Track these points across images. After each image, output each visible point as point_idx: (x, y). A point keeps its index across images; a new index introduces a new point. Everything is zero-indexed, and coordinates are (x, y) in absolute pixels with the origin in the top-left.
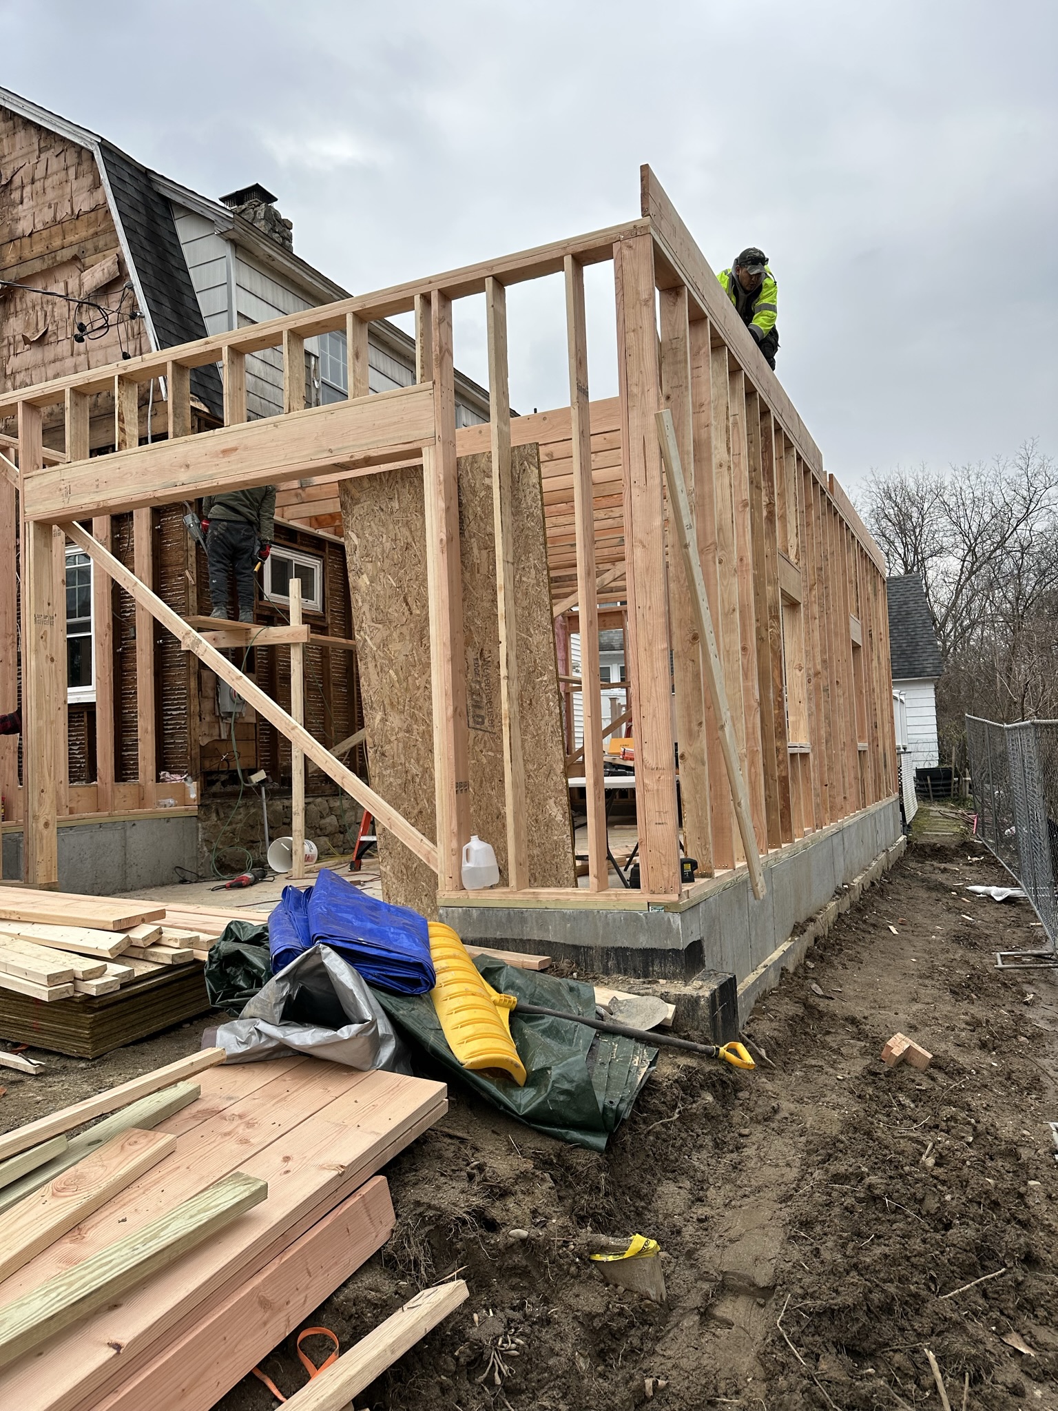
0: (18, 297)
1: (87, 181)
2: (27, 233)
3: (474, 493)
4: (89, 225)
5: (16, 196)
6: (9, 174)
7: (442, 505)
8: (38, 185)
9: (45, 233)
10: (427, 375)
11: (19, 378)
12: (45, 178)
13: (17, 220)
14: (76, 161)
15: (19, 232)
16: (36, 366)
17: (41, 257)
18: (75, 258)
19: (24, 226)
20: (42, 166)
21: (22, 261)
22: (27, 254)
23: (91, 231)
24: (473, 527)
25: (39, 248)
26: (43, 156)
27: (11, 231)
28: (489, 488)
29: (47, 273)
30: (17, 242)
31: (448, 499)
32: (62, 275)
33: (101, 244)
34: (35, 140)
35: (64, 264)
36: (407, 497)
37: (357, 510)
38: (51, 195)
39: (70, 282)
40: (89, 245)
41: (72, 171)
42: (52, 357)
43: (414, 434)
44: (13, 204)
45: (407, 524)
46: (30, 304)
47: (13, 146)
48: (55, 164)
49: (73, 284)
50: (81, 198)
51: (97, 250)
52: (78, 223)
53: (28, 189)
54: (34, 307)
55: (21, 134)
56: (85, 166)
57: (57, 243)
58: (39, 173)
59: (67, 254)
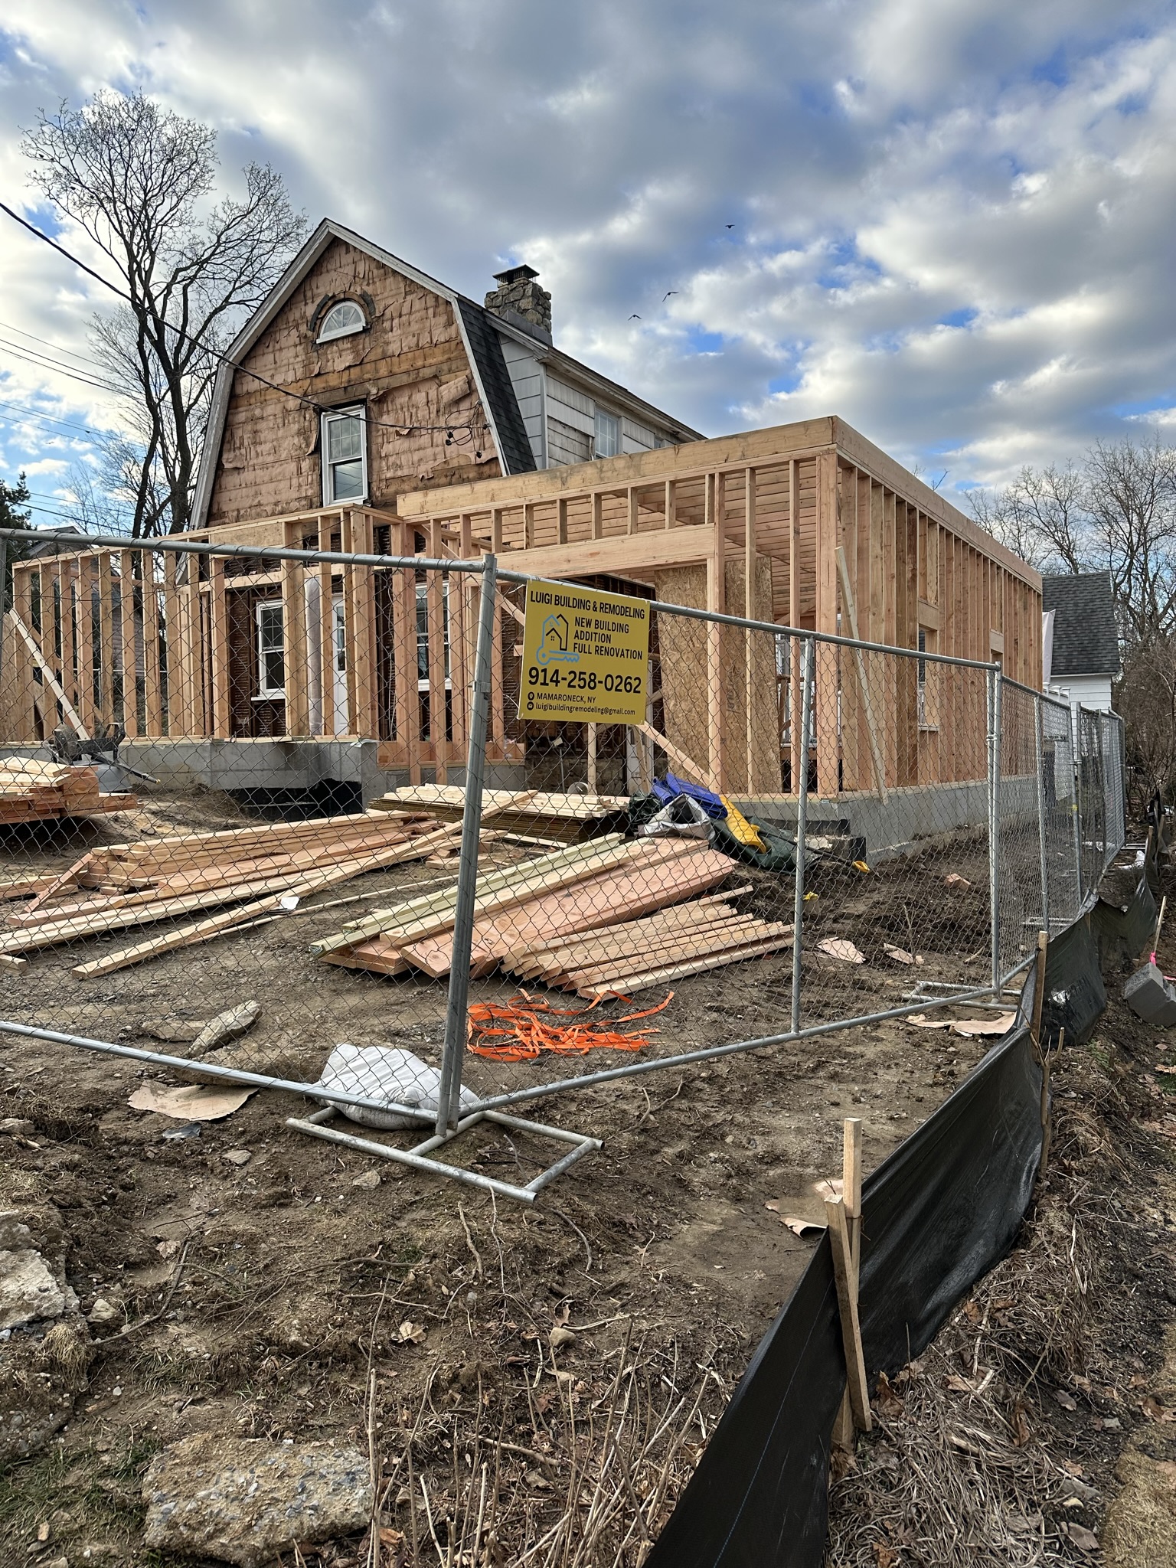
0: (390, 400)
1: (442, 319)
2: (397, 354)
3: (734, 582)
4: (444, 352)
5: (387, 325)
6: (382, 309)
7: (717, 590)
8: (404, 318)
9: (410, 355)
10: (711, 520)
11: (391, 459)
12: (410, 313)
13: (388, 343)
14: (434, 304)
15: (389, 353)
16: (404, 452)
17: (408, 372)
18: (435, 377)
19: (394, 348)
20: (407, 305)
21: (392, 374)
22: (396, 369)
23: (446, 357)
24: (732, 600)
25: (405, 367)
26: (409, 298)
27: (383, 351)
28: (743, 580)
29: (413, 385)
30: (388, 359)
31: (720, 587)
32: (424, 387)
33: (454, 367)
34: (402, 285)
35: (425, 380)
36: (695, 582)
37: (664, 588)
38: (415, 327)
39: (430, 392)
40: (445, 367)
41: (431, 311)
42: (417, 447)
43: (703, 551)
44: (385, 331)
45: (694, 597)
46: (399, 407)
47: (385, 288)
48: (417, 305)
49: (433, 394)
50: (438, 332)
51: (450, 371)
52: (436, 350)
53: (396, 322)
54: (402, 409)
55: (390, 280)
56: (441, 308)
57: (420, 363)
58: (405, 310)
59: (427, 372)
